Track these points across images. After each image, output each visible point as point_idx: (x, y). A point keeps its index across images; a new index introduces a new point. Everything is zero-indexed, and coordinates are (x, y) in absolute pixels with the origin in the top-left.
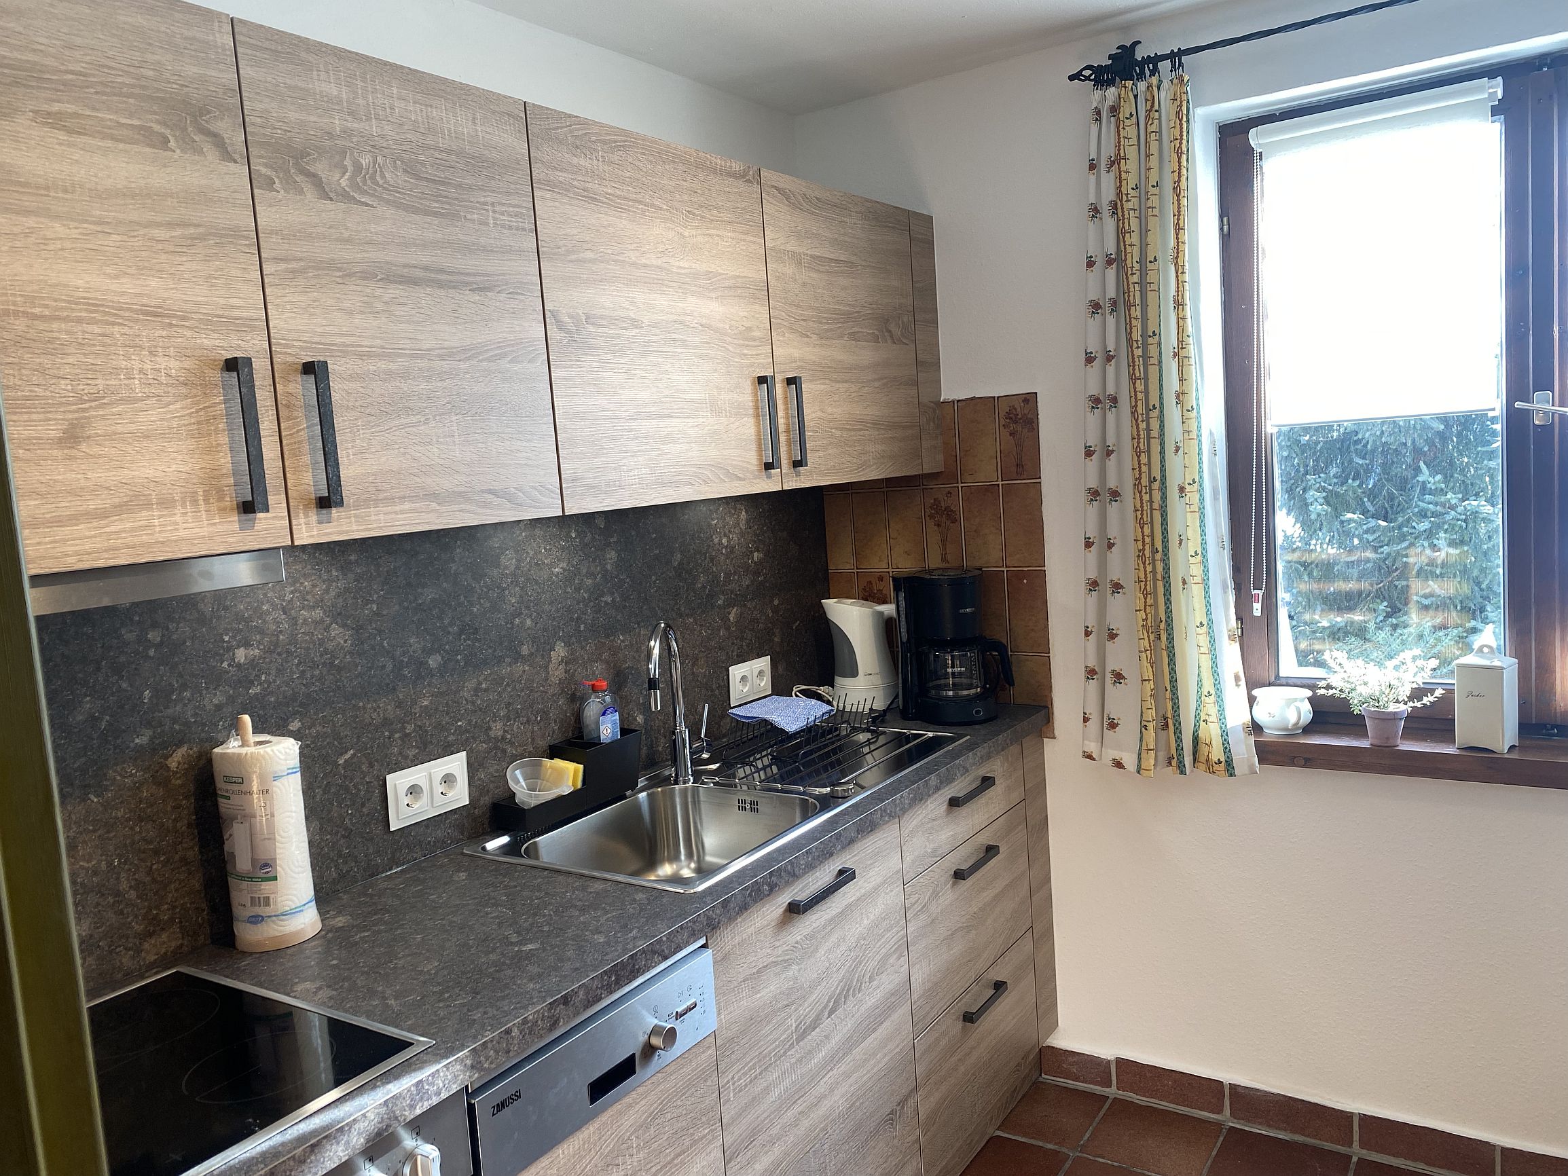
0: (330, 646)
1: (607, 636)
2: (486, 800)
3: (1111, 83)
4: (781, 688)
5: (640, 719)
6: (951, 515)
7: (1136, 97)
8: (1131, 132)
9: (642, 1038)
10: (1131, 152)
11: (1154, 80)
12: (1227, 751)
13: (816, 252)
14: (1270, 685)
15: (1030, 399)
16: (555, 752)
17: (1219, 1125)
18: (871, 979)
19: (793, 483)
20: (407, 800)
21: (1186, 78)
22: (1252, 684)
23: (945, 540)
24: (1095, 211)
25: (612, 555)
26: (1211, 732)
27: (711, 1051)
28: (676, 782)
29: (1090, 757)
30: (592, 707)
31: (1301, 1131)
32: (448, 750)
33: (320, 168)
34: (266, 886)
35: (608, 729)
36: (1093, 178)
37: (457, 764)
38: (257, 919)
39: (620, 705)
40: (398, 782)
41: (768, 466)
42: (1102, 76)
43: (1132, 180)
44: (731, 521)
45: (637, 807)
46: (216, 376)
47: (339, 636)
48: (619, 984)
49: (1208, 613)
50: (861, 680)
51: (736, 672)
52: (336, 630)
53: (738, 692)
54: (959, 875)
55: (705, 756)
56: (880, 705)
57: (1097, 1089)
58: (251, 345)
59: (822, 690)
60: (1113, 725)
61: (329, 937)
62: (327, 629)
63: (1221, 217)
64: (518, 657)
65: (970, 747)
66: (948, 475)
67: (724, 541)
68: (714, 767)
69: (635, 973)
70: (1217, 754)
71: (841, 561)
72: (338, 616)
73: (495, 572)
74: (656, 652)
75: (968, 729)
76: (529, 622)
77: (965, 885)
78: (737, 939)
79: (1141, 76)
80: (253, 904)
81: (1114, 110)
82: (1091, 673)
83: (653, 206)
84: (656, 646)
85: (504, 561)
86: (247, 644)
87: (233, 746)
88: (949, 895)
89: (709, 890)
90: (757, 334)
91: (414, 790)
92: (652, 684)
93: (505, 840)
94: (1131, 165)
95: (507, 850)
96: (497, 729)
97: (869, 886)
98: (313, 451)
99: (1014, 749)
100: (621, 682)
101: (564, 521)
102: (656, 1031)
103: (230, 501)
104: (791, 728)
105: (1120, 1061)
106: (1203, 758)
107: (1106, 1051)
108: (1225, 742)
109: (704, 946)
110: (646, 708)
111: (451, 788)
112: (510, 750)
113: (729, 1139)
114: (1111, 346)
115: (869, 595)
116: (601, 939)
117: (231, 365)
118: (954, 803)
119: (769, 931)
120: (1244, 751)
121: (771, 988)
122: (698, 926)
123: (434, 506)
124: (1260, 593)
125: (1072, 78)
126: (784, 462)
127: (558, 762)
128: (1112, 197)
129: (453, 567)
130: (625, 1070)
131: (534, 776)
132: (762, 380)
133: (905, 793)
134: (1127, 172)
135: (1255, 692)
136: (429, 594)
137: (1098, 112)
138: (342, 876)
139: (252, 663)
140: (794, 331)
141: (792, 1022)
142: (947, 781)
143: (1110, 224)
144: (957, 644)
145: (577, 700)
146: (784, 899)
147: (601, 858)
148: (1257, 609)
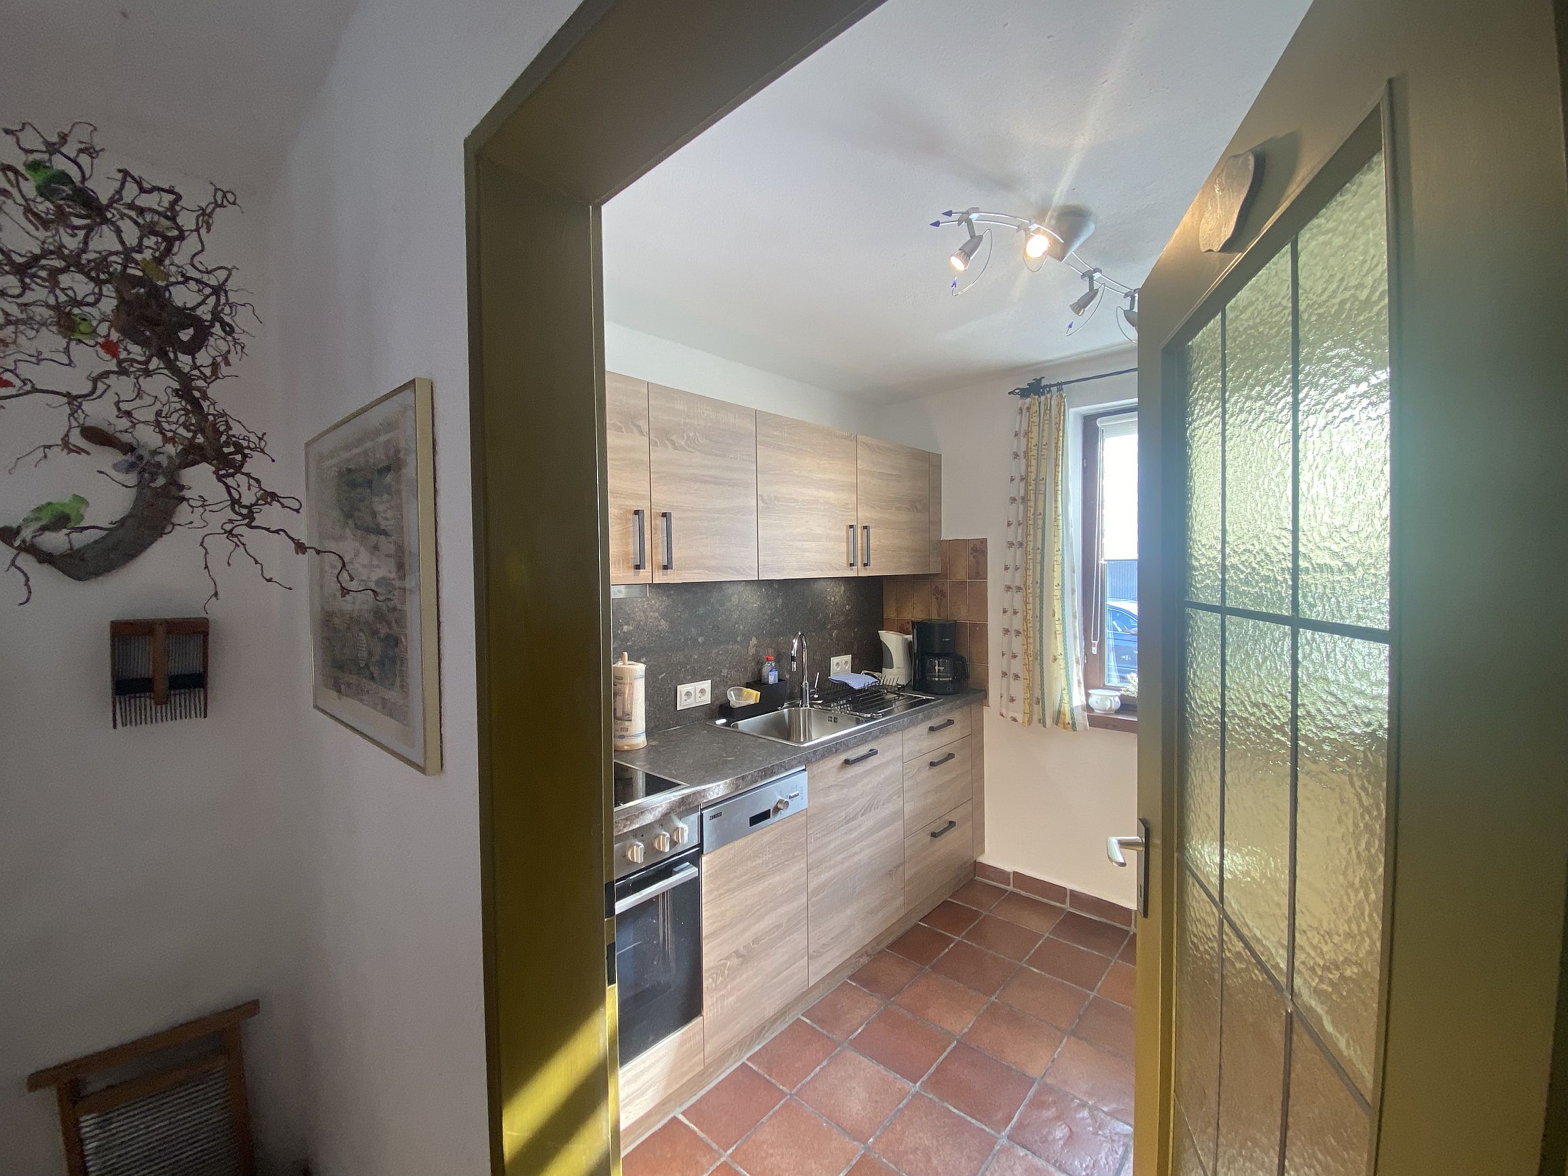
0: (660, 628)
1: (775, 637)
2: (717, 703)
3: (1028, 396)
4: (856, 669)
5: (787, 676)
6: (943, 594)
7: (1040, 403)
8: (1036, 419)
9: (774, 804)
10: (1035, 429)
11: (1049, 396)
12: (1073, 718)
13: (882, 471)
14: (1100, 688)
15: (984, 541)
16: (748, 686)
17: (1062, 910)
18: (883, 804)
19: (864, 573)
20: (684, 698)
21: (1064, 395)
22: (1087, 687)
23: (939, 607)
24: (1016, 455)
25: (780, 601)
26: (1066, 708)
27: (805, 818)
28: (802, 706)
29: (1002, 715)
30: (766, 668)
31: (1105, 917)
32: (703, 679)
33: (674, 438)
34: (627, 723)
35: (772, 678)
36: (1016, 440)
37: (706, 685)
38: (622, 737)
39: (779, 667)
40: (682, 689)
41: (852, 565)
42: (1024, 393)
43: (1034, 442)
44: (836, 590)
45: (783, 715)
46: (631, 516)
47: (664, 624)
48: (765, 777)
49: (1065, 649)
50: (894, 670)
51: (834, 660)
52: (663, 622)
53: (834, 668)
54: (932, 764)
55: (816, 696)
56: (903, 682)
57: (1002, 886)
58: (643, 505)
59: (876, 674)
60: (1012, 700)
61: (649, 748)
62: (659, 621)
63: (1083, 460)
64: (736, 642)
65: (942, 704)
66: (942, 575)
67: (833, 599)
68: (820, 702)
69: (773, 774)
70: (1068, 719)
71: (890, 613)
72: (664, 616)
73: (728, 604)
74: (796, 645)
75: (943, 697)
76: (741, 627)
77: (936, 769)
78: (819, 771)
79: (1043, 394)
80: (621, 731)
81: (1028, 409)
82: (1004, 674)
83: (806, 451)
84: (796, 643)
85: (733, 600)
86: (628, 624)
87: (620, 664)
88: (927, 773)
89: (808, 747)
90: (851, 506)
91: (688, 694)
92: (793, 659)
93: (724, 721)
94: (1035, 435)
95: (724, 725)
96: (724, 673)
97: (885, 760)
98: (663, 547)
99: (966, 708)
100: (782, 658)
101: (759, 583)
102: (780, 802)
103: (632, 564)
104: (856, 687)
105: (1015, 873)
106: (1060, 721)
107: (1009, 868)
108: (1072, 714)
109: (804, 770)
110: (790, 671)
111: (703, 695)
112: (729, 682)
113: (810, 861)
114: (1020, 519)
115: (902, 630)
116: (760, 759)
117: (637, 512)
118: (932, 729)
119: (835, 770)
120: (1082, 719)
121: (833, 796)
122: (801, 760)
123: (707, 571)
124: (1096, 642)
125: (1010, 393)
126: (859, 564)
127: (749, 690)
128: (1025, 449)
129: (712, 600)
130: (765, 816)
131: (739, 696)
132: (851, 527)
133: (905, 719)
134: (1032, 438)
135: (1090, 691)
136: (701, 611)
137: (1021, 409)
138: (656, 727)
139: (629, 632)
140: (867, 505)
141: (843, 814)
142: (929, 717)
143: (1023, 461)
144: (939, 656)
145: (760, 664)
146: (843, 757)
147: (766, 732)
148: (1094, 650)
